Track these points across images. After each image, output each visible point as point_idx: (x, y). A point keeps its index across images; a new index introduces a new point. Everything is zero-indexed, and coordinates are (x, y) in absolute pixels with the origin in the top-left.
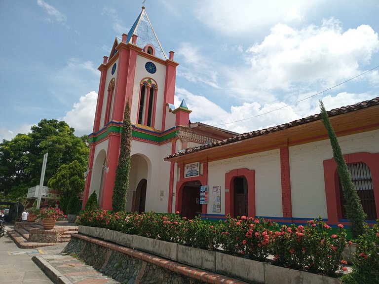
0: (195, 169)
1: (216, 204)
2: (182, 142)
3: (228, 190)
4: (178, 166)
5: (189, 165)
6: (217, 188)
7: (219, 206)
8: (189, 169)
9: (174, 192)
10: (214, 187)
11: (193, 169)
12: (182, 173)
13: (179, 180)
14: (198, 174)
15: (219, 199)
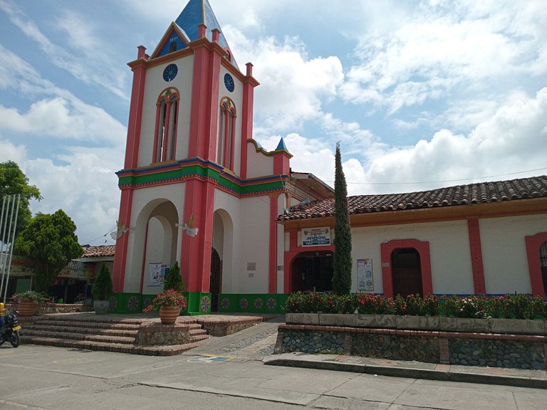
0: (322, 236)
1: (365, 281)
2: (287, 197)
3: (388, 265)
4: (286, 230)
5: (309, 230)
6: (365, 261)
7: (370, 284)
8: (309, 235)
9: (279, 265)
10: (358, 260)
11: (318, 236)
12: (294, 239)
13: (288, 249)
14: (329, 243)
15: (370, 274)
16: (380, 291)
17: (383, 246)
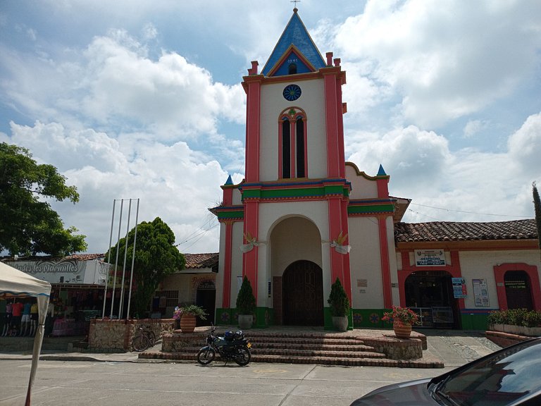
0: (436, 257)
1: (482, 299)
3: (502, 284)
4: (397, 250)
5: (423, 251)
6: (480, 281)
7: (486, 301)
8: (423, 256)
9: (393, 282)
10: (473, 280)
11: (432, 257)
12: (405, 259)
13: (400, 268)
14: (444, 264)
15: (485, 292)
16: (496, 307)
17: (496, 268)
